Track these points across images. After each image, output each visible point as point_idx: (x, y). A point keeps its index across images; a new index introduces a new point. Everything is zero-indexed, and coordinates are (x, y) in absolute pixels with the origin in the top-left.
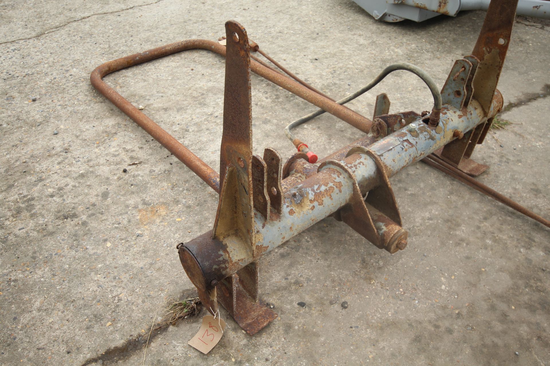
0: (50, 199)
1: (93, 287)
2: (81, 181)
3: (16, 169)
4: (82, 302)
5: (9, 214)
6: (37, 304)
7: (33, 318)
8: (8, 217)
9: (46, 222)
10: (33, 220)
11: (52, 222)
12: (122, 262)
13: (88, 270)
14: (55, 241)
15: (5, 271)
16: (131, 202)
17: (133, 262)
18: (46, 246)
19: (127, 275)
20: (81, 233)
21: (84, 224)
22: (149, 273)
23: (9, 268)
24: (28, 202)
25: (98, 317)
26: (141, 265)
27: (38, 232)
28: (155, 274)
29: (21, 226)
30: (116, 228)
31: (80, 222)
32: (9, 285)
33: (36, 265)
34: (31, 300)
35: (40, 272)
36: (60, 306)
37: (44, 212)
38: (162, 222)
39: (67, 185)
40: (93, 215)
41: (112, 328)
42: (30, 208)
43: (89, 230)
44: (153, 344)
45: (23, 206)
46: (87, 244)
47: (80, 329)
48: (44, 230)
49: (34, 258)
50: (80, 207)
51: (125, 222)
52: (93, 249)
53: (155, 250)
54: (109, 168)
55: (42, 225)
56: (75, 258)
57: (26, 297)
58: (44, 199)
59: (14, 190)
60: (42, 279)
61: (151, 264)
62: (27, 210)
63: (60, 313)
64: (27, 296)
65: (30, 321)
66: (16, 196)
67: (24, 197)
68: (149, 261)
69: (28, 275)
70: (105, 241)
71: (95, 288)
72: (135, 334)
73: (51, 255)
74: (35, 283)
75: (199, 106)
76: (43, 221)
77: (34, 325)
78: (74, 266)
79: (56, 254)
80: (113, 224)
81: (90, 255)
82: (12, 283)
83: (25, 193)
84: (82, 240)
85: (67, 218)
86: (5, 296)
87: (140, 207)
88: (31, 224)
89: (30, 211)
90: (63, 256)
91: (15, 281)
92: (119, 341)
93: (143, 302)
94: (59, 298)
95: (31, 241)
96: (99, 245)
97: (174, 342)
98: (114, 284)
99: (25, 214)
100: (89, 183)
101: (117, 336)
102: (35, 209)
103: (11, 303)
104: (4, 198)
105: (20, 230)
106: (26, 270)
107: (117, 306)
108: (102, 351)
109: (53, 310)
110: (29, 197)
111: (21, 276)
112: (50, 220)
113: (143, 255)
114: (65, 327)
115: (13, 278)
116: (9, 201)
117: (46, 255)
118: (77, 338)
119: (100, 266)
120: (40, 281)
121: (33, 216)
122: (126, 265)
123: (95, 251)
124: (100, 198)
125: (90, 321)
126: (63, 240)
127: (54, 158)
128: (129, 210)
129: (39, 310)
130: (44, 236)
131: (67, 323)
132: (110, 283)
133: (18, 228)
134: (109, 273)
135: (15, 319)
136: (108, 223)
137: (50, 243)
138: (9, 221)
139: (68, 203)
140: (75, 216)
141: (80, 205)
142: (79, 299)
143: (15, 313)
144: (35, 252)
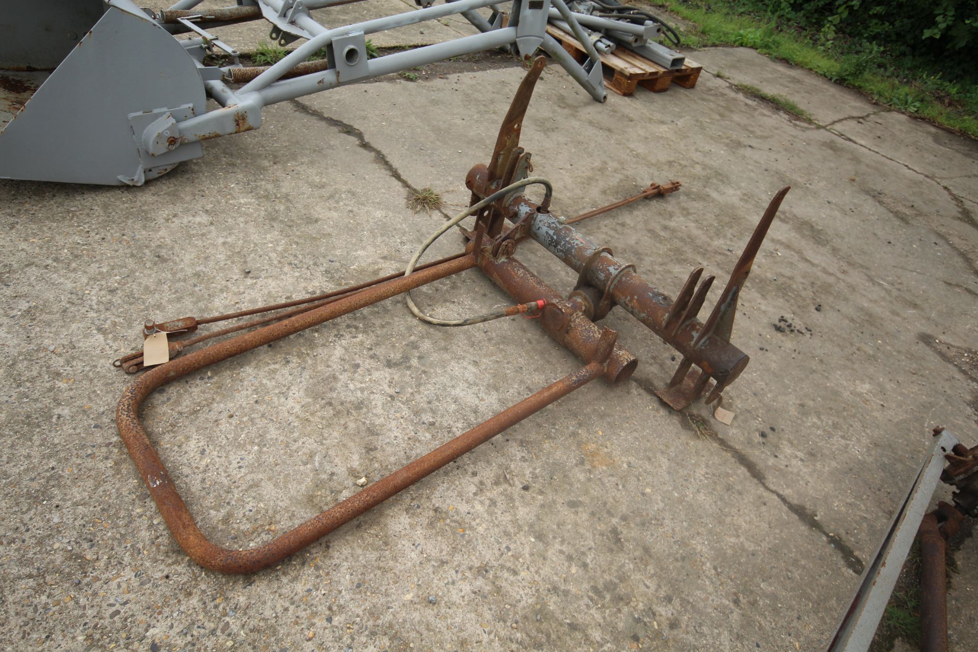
0: (590, 566)
1: (701, 497)
2: (551, 537)
3: (534, 633)
4: (719, 503)
5: (625, 609)
6: (733, 540)
7: (747, 539)
8: (632, 609)
9: (629, 560)
10: (629, 577)
11: (628, 554)
12: (667, 477)
13: (684, 504)
14: (656, 543)
15: (707, 583)
16: (582, 477)
17: (664, 468)
18: (664, 551)
19: (680, 470)
20: (638, 520)
21: (624, 518)
22: (673, 455)
23: (702, 580)
24: (600, 592)
25: (729, 488)
26: (666, 461)
27: (646, 565)
28: (672, 449)
29: (642, 588)
30: (624, 486)
31: (623, 523)
32: (721, 572)
33: (691, 554)
34: (730, 547)
35: (699, 548)
36: (728, 520)
37: (614, 568)
38: (606, 447)
39: (561, 552)
40: (609, 512)
41: (734, 477)
42: (610, 587)
43: (633, 512)
44: (737, 448)
45: (608, 597)
46: (653, 511)
47: (743, 499)
48: (642, 559)
49: (683, 559)
50: (599, 528)
51: (614, 479)
52: (657, 504)
53: (645, 451)
54: (520, 508)
55: (636, 563)
56: (672, 519)
57: (730, 552)
58: (591, 573)
59: (580, 618)
60: (706, 543)
61: (662, 453)
62: (614, 589)
63: (735, 518)
64: (728, 551)
65: (750, 541)
66: (593, 611)
67: (592, 600)
68: (658, 455)
69: (706, 558)
70: (643, 494)
71: (702, 494)
72: (733, 460)
73: (675, 542)
74: (712, 548)
75: (365, 410)
76: (629, 564)
77: (753, 537)
78: (683, 517)
79: (673, 538)
80: (618, 490)
81: (665, 505)
82: (719, 570)
83: (586, 600)
84: (647, 515)
85: (620, 539)
86: (735, 573)
87: (588, 467)
88: (638, 577)
89: (616, 584)
90: (673, 530)
91: (715, 568)
92: (742, 471)
93: (703, 456)
94: (721, 523)
95: (662, 569)
96: (651, 500)
97: (730, 434)
98: (692, 480)
99: (622, 589)
100: (555, 527)
101: (739, 472)
102: (611, 580)
103: (740, 564)
104: (599, 628)
105: (648, 587)
106: (701, 561)
107: (714, 475)
108: (755, 481)
109: (734, 525)
110: (590, 594)
111: (708, 565)
112: (626, 556)
113: (653, 460)
114: (746, 511)
115: (713, 572)
116: (604, 618)
117: (677, 547)
118: (751, 500)
119: (676, 495)
120: (708, 544)
121: (623, 578)
122: (669, 473)
123: (659, 502)
124: (580, 509)
125: (734, 493)
126: (652, 535)
127: (504, 584)
128: (594, 477)
129: (738, 536)
130: (650, 556)
131: (742, 510)
132: (693, 483)
133: (646, 589)
134: (682, 485)
135: (753, 555)
136: (618, 495)
137: (660, 548)
138: (637, 606)
139: (595, 543)
140: (614, 531)
141: (596, 529)
142: (716, 505)
143: (748, 556)
144: (677, 560)
